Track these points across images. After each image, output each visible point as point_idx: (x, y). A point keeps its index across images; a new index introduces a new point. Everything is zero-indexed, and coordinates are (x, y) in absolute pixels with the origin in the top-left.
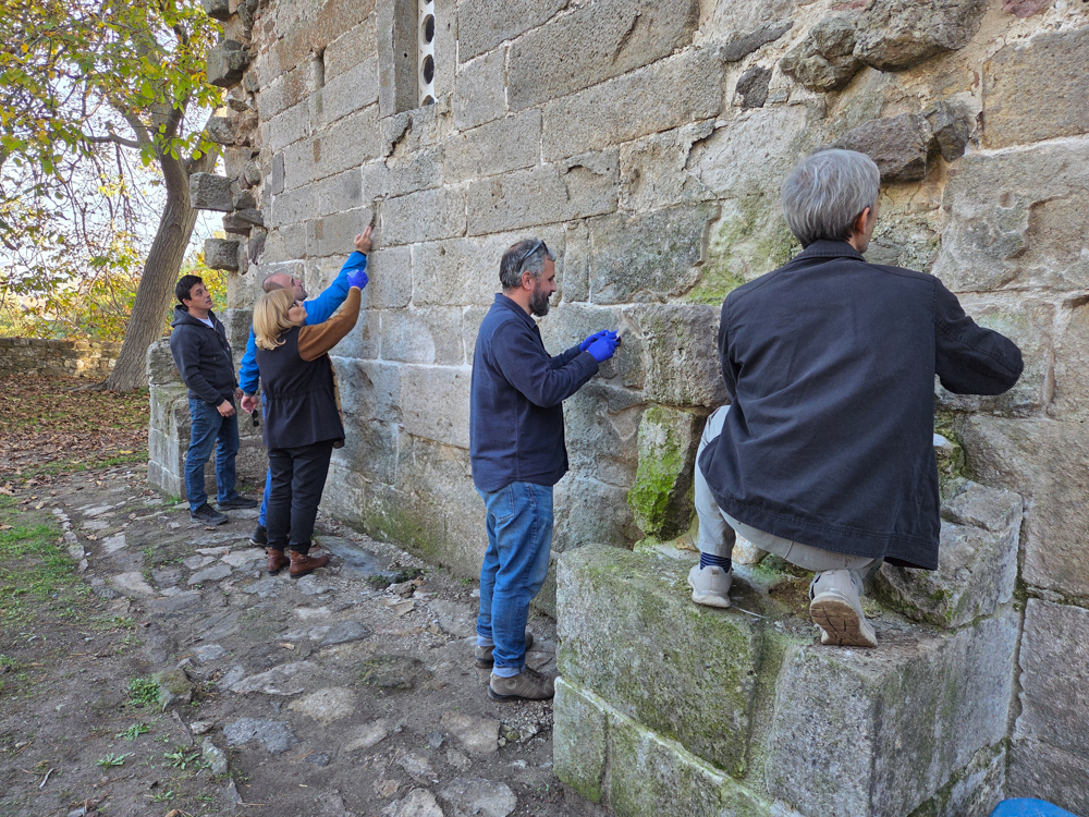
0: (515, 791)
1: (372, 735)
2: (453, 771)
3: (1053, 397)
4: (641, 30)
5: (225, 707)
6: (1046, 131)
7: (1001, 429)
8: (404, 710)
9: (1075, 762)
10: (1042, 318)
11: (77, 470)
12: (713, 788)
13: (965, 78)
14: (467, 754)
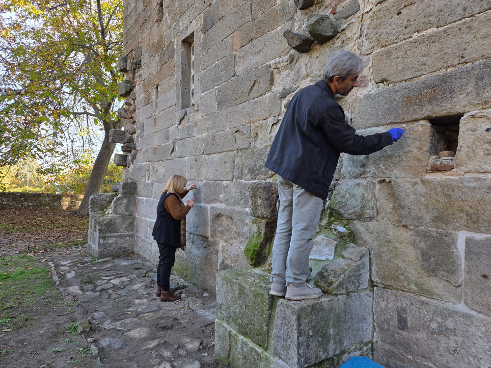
0: (201, 363)
1: (153, 344)
2: (180, 356)
3: (377, 214)
4: (257, 85)
5: (102, 334)
6: (368, 125)
7: (362, 225)
8: (167, 336)
9: (392, 348)
10: (372, 187)
11: (60, 247)
12: (259, 354)
13: (347, 107)
14: (186, 351)
